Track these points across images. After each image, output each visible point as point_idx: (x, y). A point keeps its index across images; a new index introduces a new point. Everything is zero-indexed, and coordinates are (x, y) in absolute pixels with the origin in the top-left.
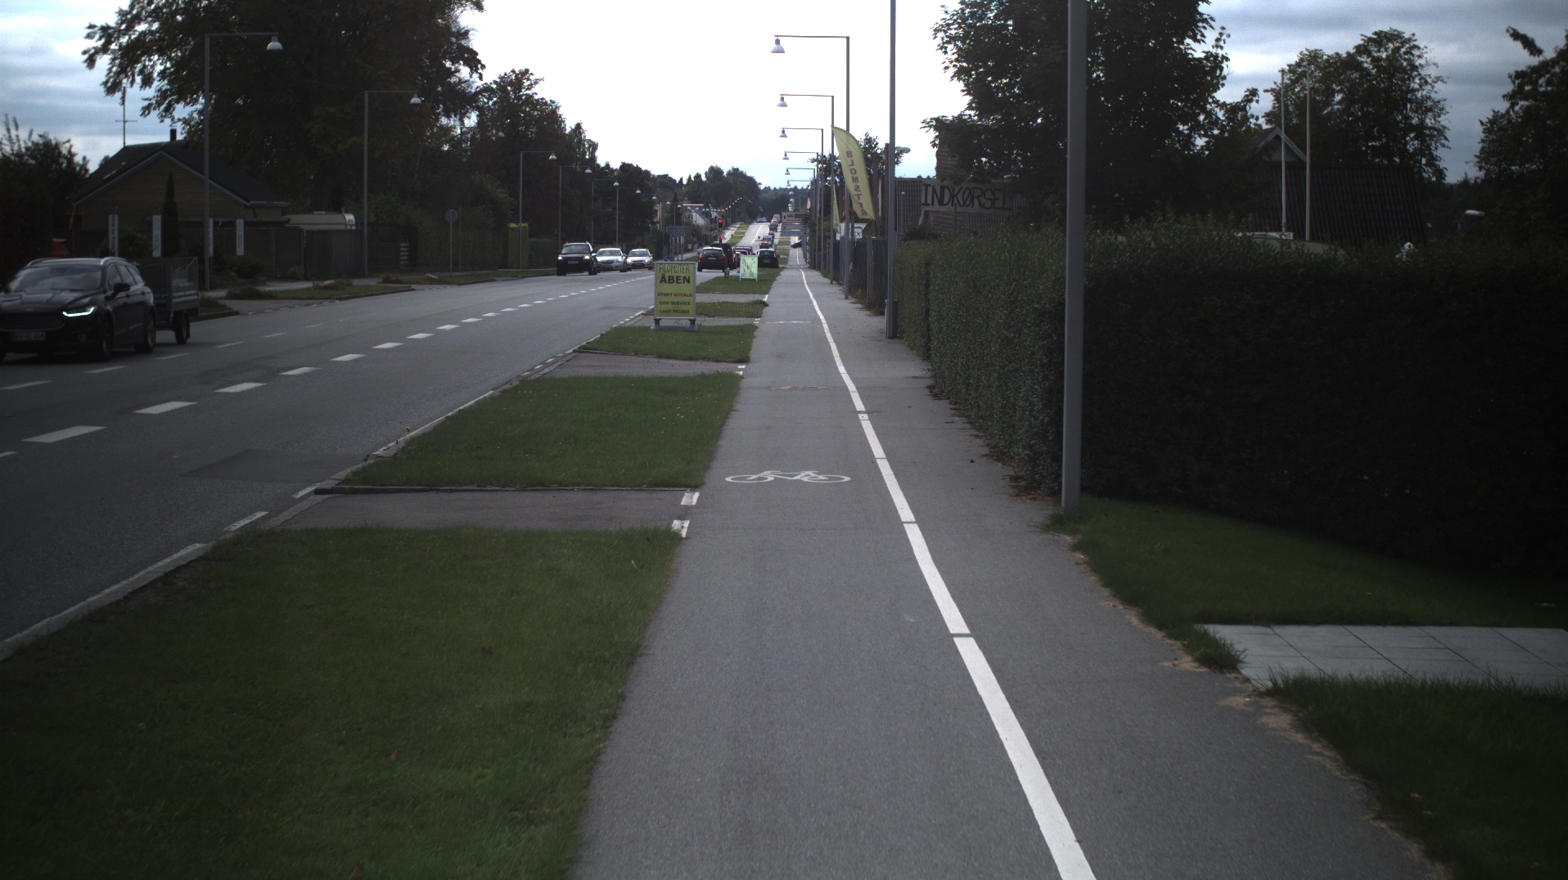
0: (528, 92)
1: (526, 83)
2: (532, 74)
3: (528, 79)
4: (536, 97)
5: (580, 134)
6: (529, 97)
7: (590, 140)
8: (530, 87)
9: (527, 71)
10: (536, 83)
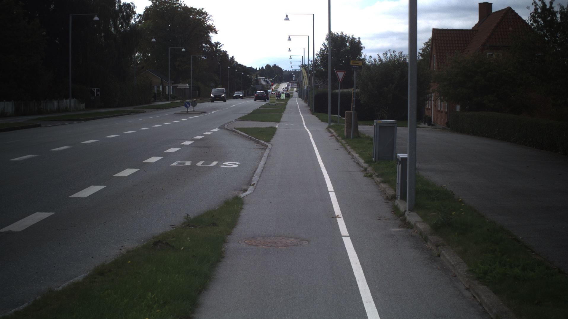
0: (219, 49)
1: (219, 46)
2: (220, 43)
3: (219, 45)
4: (221, 50)
5: (233, 59)
6: (220, 50)
7: (235, 61)
8: (220, 47)
9: (219, 42)
10: (222, 46)
